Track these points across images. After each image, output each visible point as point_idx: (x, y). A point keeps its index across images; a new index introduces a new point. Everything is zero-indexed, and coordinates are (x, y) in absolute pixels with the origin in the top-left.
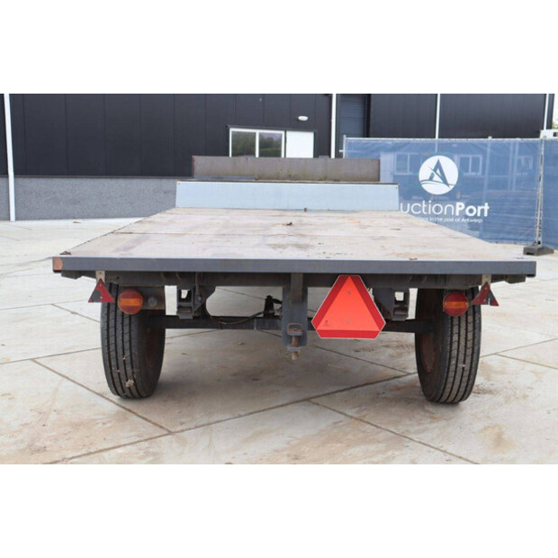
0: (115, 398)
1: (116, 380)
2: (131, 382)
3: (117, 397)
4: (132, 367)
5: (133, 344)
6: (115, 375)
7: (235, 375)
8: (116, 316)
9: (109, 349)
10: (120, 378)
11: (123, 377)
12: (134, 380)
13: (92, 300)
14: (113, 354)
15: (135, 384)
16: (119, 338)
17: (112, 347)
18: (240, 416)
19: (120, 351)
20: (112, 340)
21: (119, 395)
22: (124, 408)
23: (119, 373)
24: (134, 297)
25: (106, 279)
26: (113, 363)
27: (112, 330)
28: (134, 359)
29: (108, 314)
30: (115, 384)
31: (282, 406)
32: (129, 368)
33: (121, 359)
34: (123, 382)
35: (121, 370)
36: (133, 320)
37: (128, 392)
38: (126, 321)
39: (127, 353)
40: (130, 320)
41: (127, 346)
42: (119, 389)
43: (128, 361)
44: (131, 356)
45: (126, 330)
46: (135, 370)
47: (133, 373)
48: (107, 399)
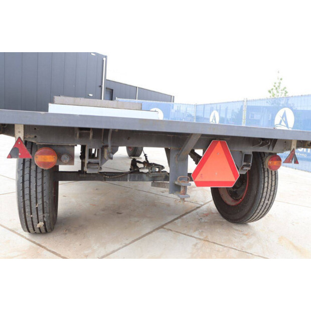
0: (26, 234)
1: (29, 223)
2: (41, 224)
3: (27, 233)
4: (44, 213)
5: (45, 195)
6: (29, 219)
7: (103, 210)
8: (30, 171)
9: (24, 198)
10: (32, 221)
11: (35, 220)
12: (44, 222)
13: (10, 156)
14: (27, 203)
15: (45, 225)
16: (33, 190)
17: (27, 197)
18: (126, 245)
19: (33, 200)
20: (27, 191)
21: (29, 232)
22: (34, 242)
23: (32, 218)
24: (49, 154)
25: (24, 138)
26: (28, 210)
27: (26, 184)
28: (45, 206)
29: (23, 170)
30: (28, 225)
31: (149, 233)
32: (40, 213)
33: (34, 206)
34: (34, 224)
35: (34, 215)
36: (45, 174)
37: (38, 231)
38: (39, 176)
39: (40, 202)
40: (43, 174)
41: (40, 196)
42: (31, 229)
43: (40, 208)
44: (43, 204)
45: (39, 182)
46: (45, 215)
47: (44, 217)
48: (19, 234)
